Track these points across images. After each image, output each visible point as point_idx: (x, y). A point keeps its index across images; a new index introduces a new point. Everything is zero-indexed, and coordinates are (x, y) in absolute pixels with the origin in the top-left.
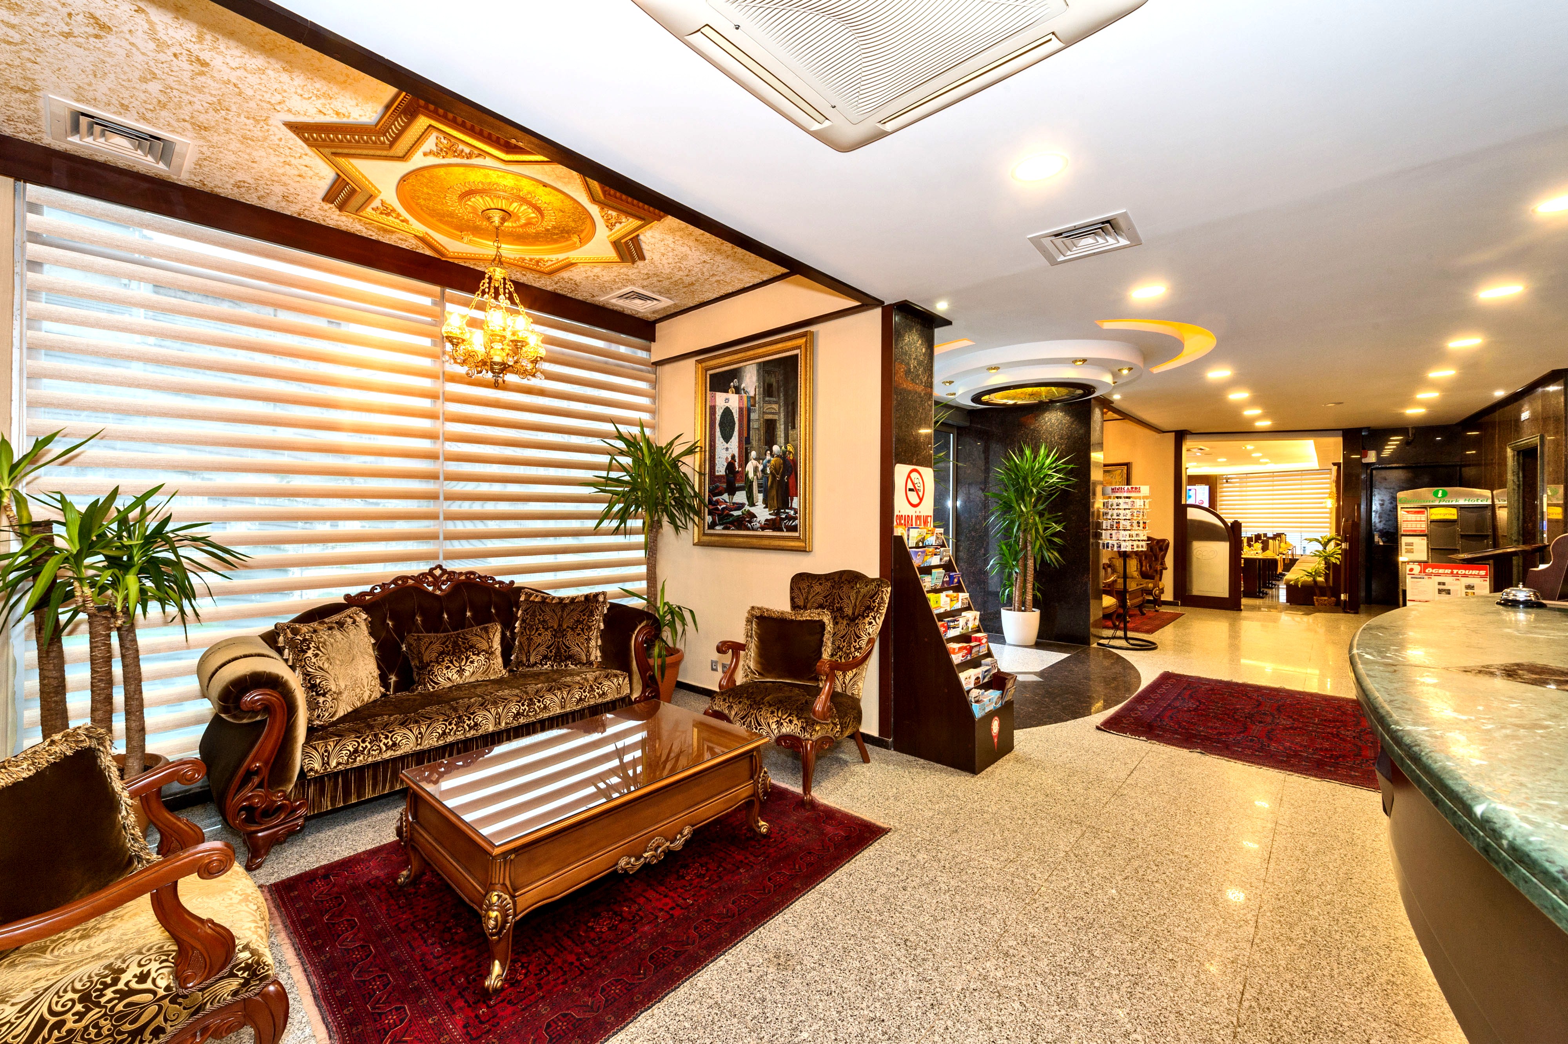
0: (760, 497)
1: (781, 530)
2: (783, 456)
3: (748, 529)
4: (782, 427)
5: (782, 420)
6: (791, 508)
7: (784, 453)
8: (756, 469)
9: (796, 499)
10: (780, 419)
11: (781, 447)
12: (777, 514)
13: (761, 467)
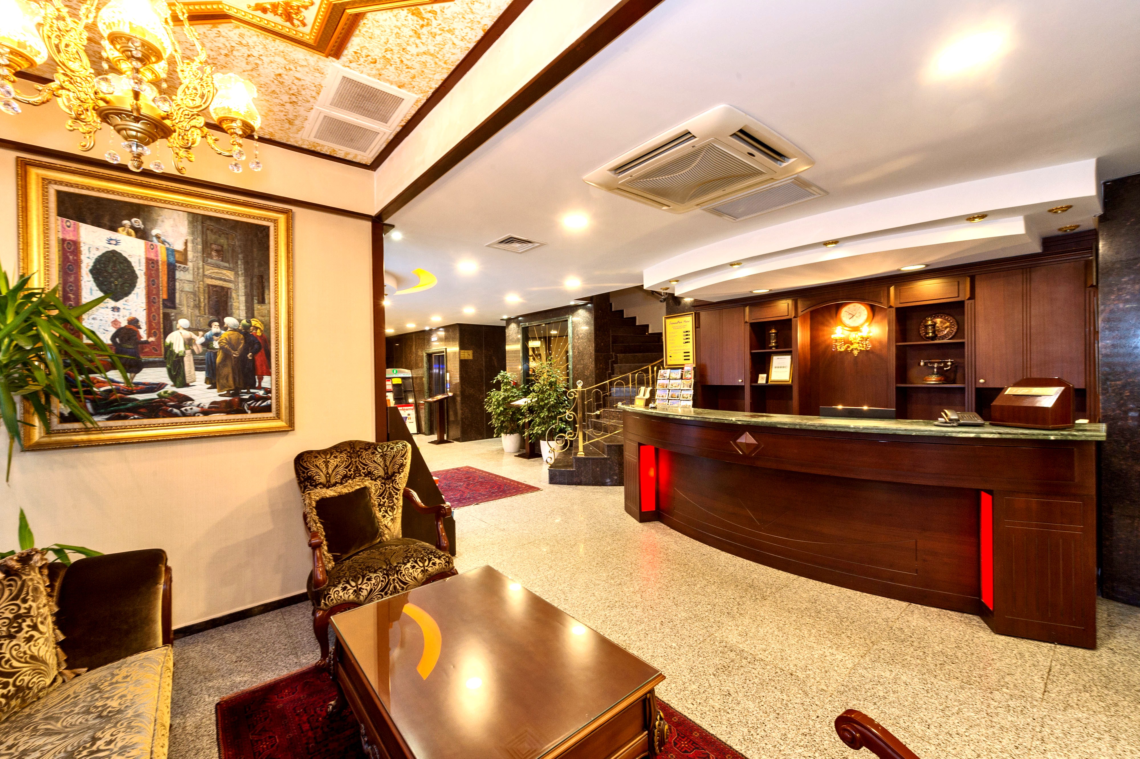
0: (201, 376)
1: (245, 412)
2: (246, 332)
3: (176, 415)
4: (242, 299)
5: (242, 291)
6: (260, 388)
7: (246, 328)
8: (189, 343)
9: (266, 379)
10: (237, 290)
11: (240, 321)
12: (236, 393)
13: (200, 340)
